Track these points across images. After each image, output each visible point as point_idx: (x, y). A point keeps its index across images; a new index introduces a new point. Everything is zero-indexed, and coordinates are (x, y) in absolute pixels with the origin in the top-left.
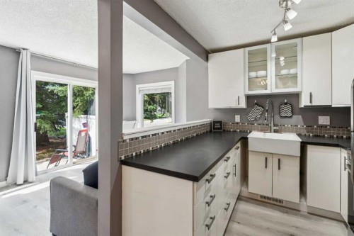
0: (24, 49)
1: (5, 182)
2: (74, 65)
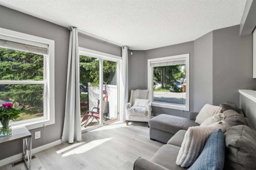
0: (74, 28)
1: (60, 140)
2: (105, 43)
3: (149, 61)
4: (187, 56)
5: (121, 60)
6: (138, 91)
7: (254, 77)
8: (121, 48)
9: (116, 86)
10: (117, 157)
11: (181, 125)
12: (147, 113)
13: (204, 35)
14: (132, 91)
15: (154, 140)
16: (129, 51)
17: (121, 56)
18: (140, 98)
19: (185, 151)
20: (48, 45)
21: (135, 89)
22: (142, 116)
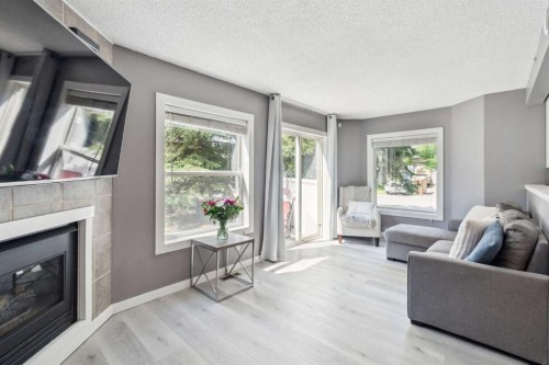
0: (277, 95)
1: (259, 256)
3: (369, 137)
4: (440, 130)
5: (325, 138)
6: (352, 188)
8: (325, 118)
9: (316, 181)
11: (438, 236)
12: (374, 223)
13: (470, 100)
14: (341, 189)
15: (394, 260)
16: (339, 121)
17: (326, 131)
18: (356, 200)
19: (460, 246)
20: (247, 122)
21: (345, 186)
22: (366, 228)
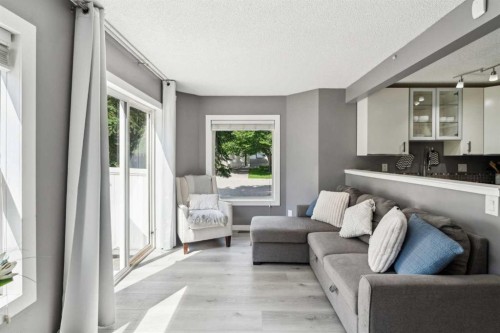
2: (139, 64)
3: (209, 118)
4: (277, 118)
5: (160, 111)
6: (191, 178)
7: (359, 154)
10: (238, 314)
12: (226, 219)
13: (303, 93)
14: (178, 180)
17: (162, 102)
18: (197, 193)
20: (13, 36)
21: (182, 176)
22: (217, 227)
